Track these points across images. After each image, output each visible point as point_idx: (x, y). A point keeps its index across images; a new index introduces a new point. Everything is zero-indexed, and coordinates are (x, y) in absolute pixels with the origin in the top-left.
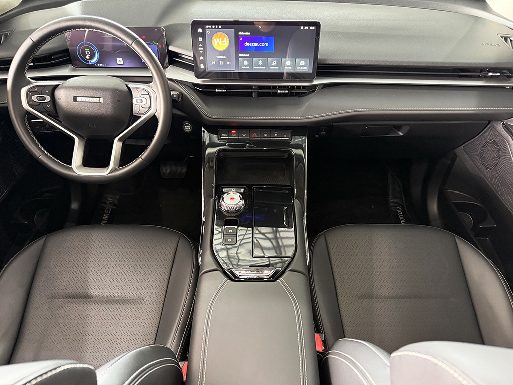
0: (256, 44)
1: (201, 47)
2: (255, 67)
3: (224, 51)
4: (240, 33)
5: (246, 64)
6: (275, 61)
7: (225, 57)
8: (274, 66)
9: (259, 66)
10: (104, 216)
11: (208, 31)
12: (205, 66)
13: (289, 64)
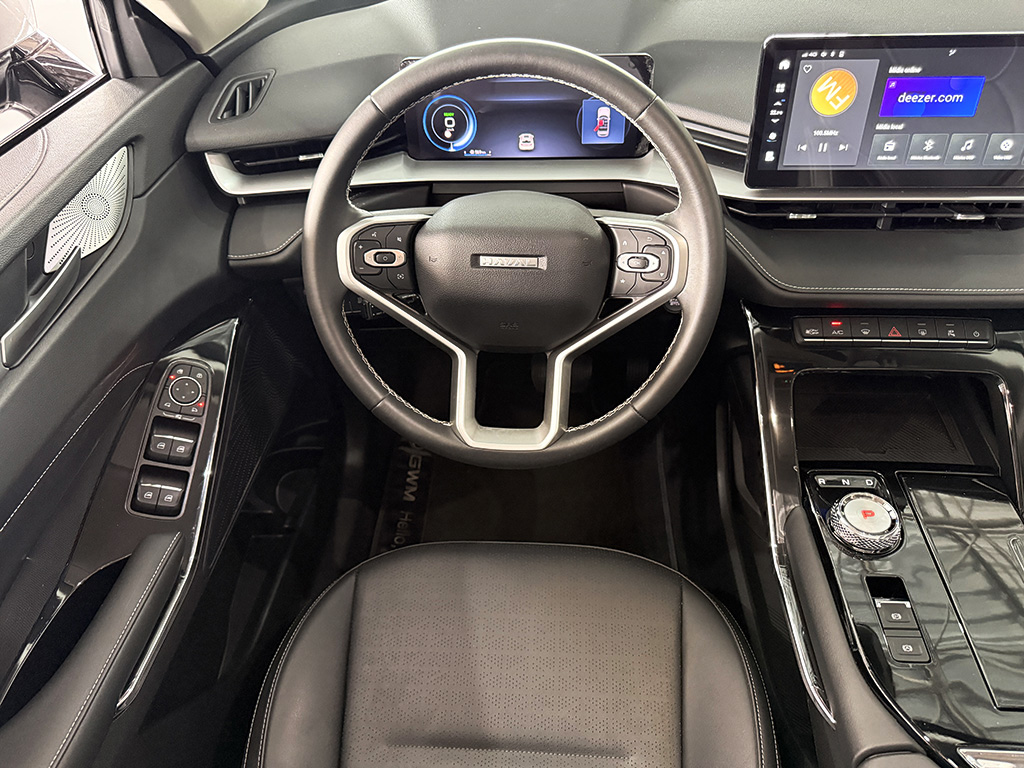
0: (929, 98)
1: (778, 108)
2: (913, 158)
3: (838, 118)
4: (893, 70)
5: (888, 151)
6: (972, 141)
7: (836, 133)
8: (967, 153)
9: (925, 153)
10: (409, 476)
11: (806, 67)
12: (777, 157)
13: (1008, 149)
